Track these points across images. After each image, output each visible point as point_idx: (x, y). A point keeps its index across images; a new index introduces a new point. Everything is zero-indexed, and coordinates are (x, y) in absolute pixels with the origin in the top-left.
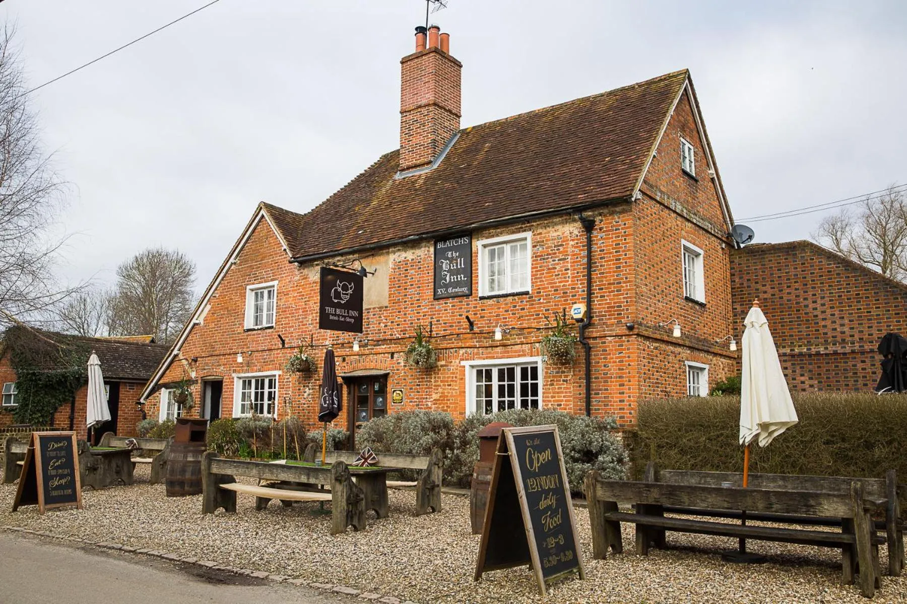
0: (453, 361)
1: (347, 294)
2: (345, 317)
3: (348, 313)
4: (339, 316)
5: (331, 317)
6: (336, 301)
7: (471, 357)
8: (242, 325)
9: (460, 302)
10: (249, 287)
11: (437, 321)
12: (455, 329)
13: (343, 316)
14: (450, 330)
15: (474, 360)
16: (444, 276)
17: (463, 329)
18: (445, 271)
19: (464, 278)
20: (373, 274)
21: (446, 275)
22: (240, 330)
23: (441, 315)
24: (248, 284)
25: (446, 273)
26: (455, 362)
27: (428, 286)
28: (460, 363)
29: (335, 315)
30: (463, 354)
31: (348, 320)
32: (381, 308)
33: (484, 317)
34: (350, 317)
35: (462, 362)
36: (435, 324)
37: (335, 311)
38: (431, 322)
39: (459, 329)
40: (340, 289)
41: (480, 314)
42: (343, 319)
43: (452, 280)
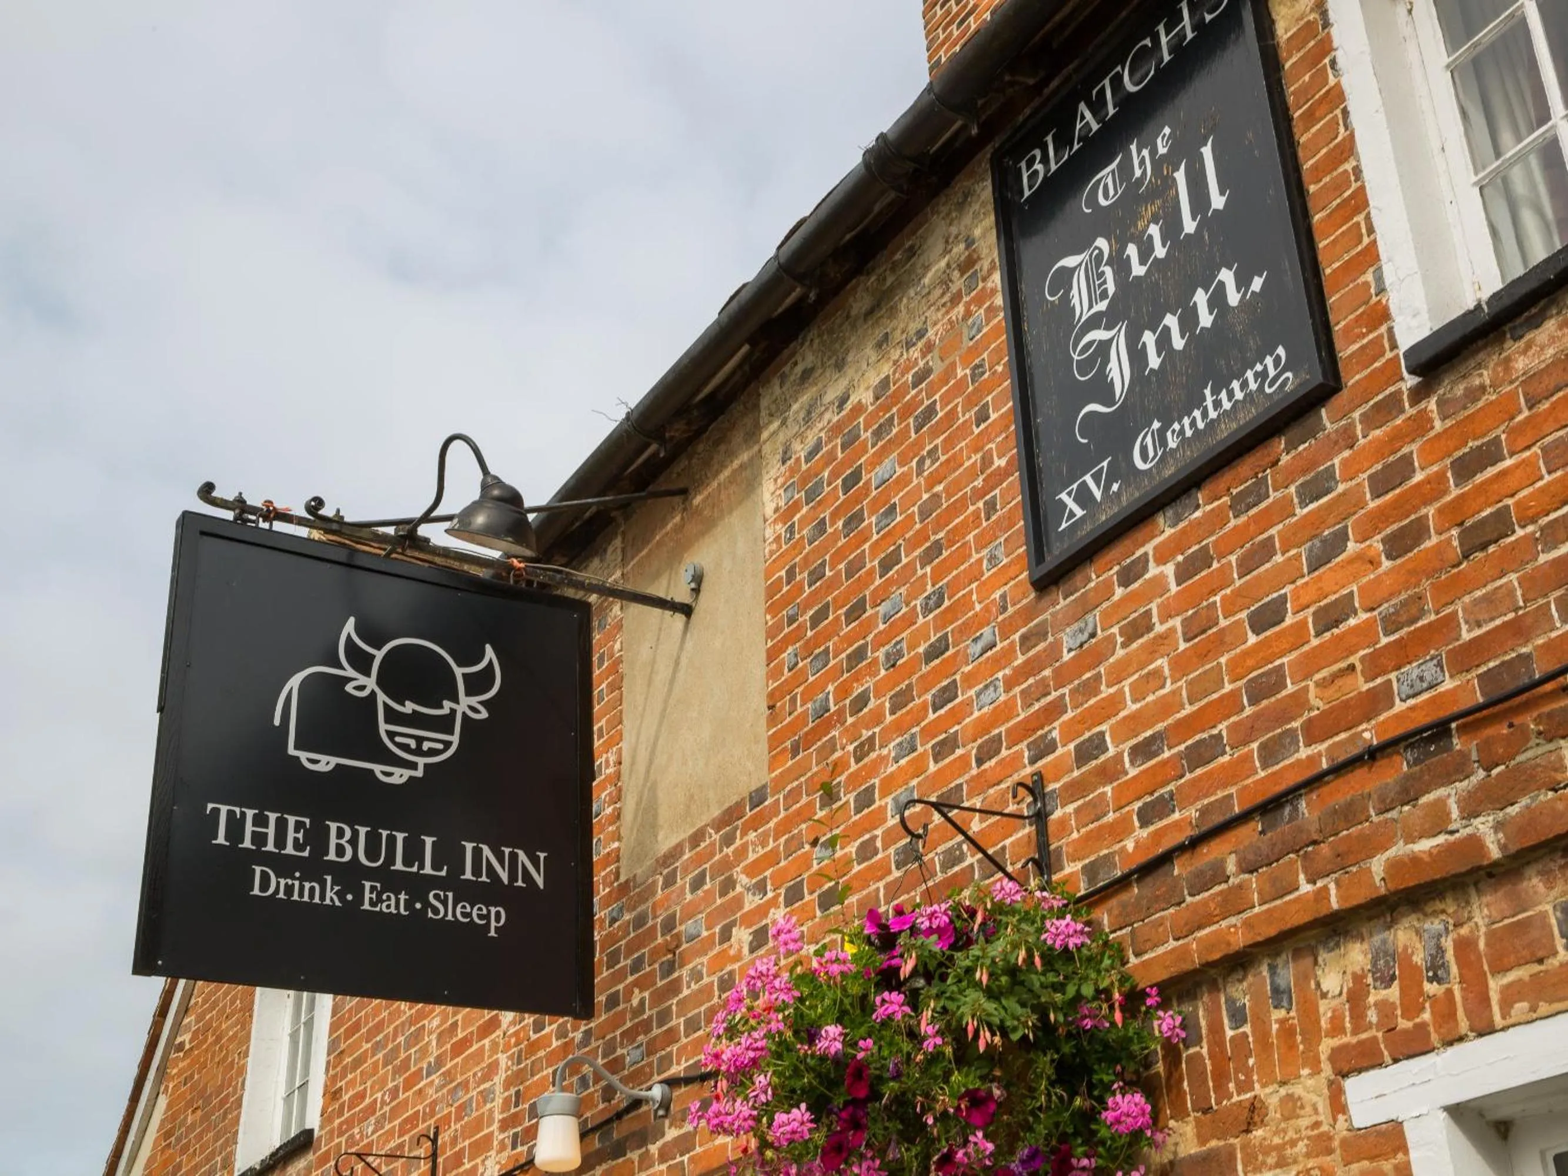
0: (1271, 1096)
1: (445, 724)
2: (412, 884)
3: (448, 856)
4: (346, 873)
5: (269, 882)
6: (324, 764)
7: (1446, 1011)
9: (1239, 506)
11: (1083, 755)
12: (1240, 769)
13: (391, 881)
14: (1198, 789)
15: (1485, 1030)
16: (1084, 366)
17: (1314, 733)
18: (1094, 322)
19: (1243, 282)
20: (686, 610)
21: (1104, 347)
23: (1106, 691)
25: (1099, 335)
26: (1292, 1106)
27: (991, 507)
28: (1338, 1105)
29: (310, 866)
30: (1356, 997)
31: (447, 908)
32: (730, 816)
33: (1501, 524)
35: (1356, 1088)
36: (1075, 790)
37: (317, 838)
38: (1035, 788)
39: (1270, 754)
40: (367, 680)
41: (1454, 515)
42: (391, 903)
43: (1154, 362)
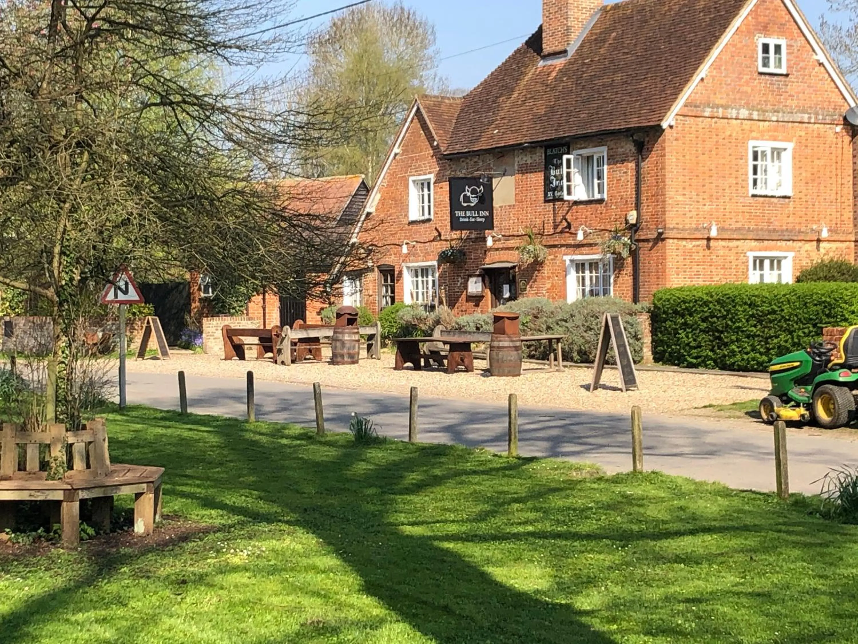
0: (559, 256)
1: (477, 197)
2: (475, 217)
3: (478, 213)
4: (469, 217)
5: (461, 220)
6: (465, 205)
8: (406, 216)
10: (411, 179)
11: (548, 220)
13: (473, 217)
15: (571, 255)
18: (553, 176)
21: (553, 179)
22: (406, 221)
23: (550, 215)
24: (409, 176)
27: (542, 188)
29: (465, 217)
30: (565, 250)
31: (479, 219)
32: (509, 206)
34: (481, 217)
35: (564, 257)
37: (465, 213)
38: (544, 221)
40: (469, 194)
41: (575, 215)
42: (473, 220)
